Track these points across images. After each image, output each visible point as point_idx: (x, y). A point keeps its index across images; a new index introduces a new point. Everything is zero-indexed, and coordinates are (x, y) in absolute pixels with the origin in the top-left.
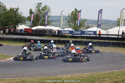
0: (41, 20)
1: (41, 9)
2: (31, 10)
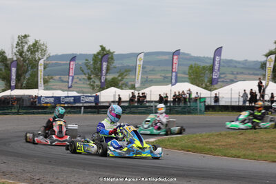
0: (27, 76)
1: (26, 48)
2: (2, 53)
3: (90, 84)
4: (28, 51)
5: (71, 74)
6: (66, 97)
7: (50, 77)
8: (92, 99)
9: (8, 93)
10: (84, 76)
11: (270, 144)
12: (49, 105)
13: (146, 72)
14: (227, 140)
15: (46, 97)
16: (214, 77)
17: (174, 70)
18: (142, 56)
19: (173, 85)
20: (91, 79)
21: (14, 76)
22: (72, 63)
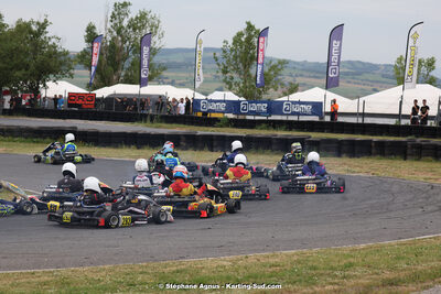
0: (127, 64)
2: (90, 29)
3: (225, 81)
4: (129, 27)
20: (227, 72)
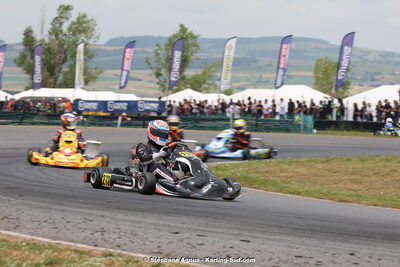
3: (158, 83)
5: (125, 68)
6: (116, 102)
7: (99, 71)
8: (156, 106)
9: (30, 93)
10: (150, 72)
11: (353, 177)
12: (91, 113)
13: (260, 67)
14: (298, 170)
15: (86, 101)
16: (340, 78)
17: (281, 66)
18: (233, 43)
19: (277, 88)
20: (160, 75)
21: (38, 69)
22: (128, 50)
